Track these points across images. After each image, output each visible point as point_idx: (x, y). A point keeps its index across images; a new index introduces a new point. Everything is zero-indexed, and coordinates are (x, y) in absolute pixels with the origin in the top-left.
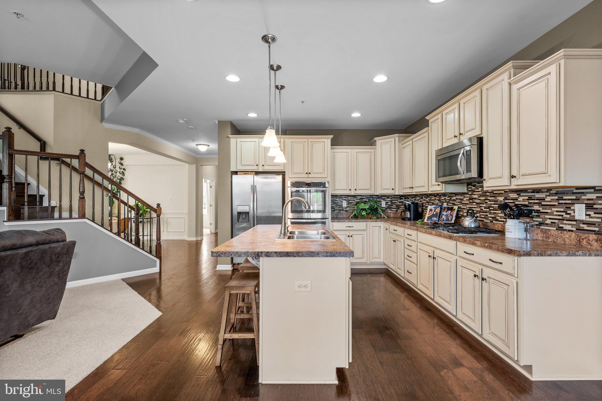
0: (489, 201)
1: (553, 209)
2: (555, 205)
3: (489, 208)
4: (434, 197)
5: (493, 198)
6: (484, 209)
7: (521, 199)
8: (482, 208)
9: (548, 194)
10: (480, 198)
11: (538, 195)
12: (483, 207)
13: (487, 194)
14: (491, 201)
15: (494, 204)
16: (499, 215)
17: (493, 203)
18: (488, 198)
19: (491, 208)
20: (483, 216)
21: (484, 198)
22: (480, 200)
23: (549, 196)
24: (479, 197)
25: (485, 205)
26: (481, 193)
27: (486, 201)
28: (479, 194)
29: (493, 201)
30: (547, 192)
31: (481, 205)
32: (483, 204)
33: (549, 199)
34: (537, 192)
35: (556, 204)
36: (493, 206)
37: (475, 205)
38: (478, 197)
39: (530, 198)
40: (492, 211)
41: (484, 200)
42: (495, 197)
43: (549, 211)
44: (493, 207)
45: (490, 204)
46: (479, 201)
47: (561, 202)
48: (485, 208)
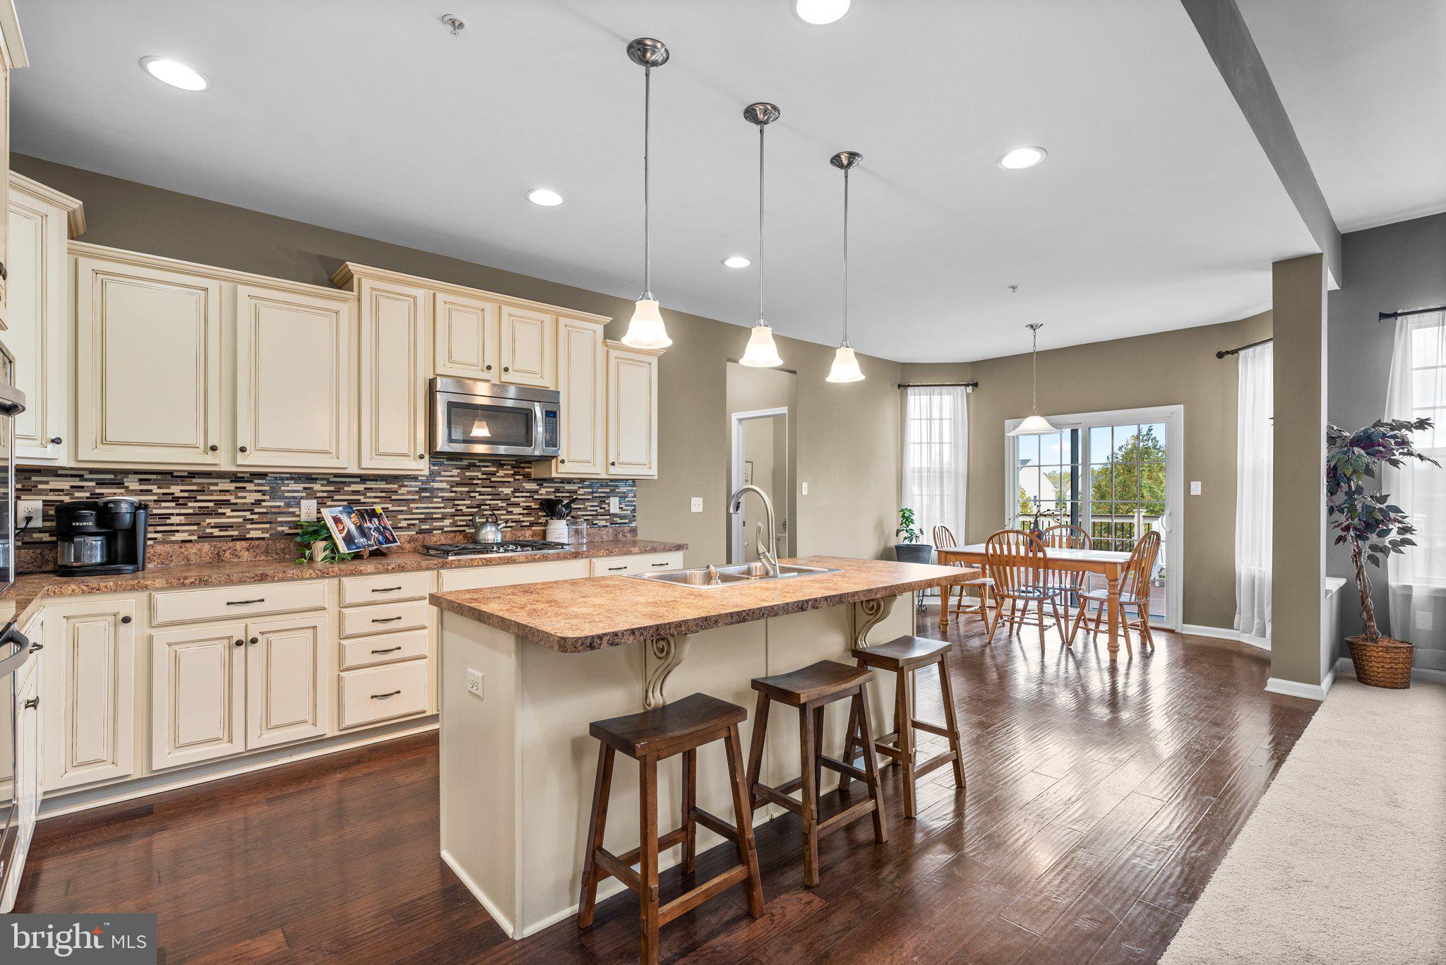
0: (480, 495)
1: (587, 504)
2: (588, 499)
3: (478, 506)
4: (232, 482)
5: (490, 489)
6: (465, 510)
7: (543, 491)
8: (459, 508)
9: (580, 485)
10: (454, 489)
11: (568, 487)
12: (463, 505)
13: (475, 482)
14: (484, 495)
15: (491, 500)
16: (502, 517)
17: (490, 497)
18: (477, 489)
19: (482, 507)
20: (464, 523)
21: (467, 489)
22: (455, 492)
23: (583, 488)
24: (453, 487)
25: (469, 502)
26: (458, 479)
27: (472, 494)
28: (453, 481)
29: (488, 495)
30: (579, 483)
31: (456, 502)
32: (465, 500)
33: (581, 491)
34: (568, 483)
35: (590, 497)
36: (488, 502)
37: (439, 502)
38: (448, 486)
39: (557, 491)
40: (485, 513)
41: (467, 492)
42: (495, 487)
43: (582, 506)
44: (490, 505)
45: (483, 500)
46: (453, 494)
47: (595, 495)
48: (467, 508)
